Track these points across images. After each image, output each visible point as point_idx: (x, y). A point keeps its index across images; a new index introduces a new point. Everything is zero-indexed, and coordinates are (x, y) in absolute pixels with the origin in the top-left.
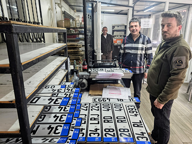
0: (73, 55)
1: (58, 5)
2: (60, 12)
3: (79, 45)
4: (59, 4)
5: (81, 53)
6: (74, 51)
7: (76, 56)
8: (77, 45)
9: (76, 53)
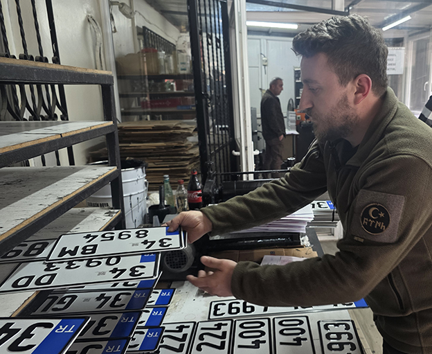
0: (164, 160)
1: (120, 8)
2: (130, 30)
3: (182, 126)
4: (123, 4)
5: (191, 152)
6: (167, 148)
7: (176, 160)
8: (179, 128)
9: (175, 153)
